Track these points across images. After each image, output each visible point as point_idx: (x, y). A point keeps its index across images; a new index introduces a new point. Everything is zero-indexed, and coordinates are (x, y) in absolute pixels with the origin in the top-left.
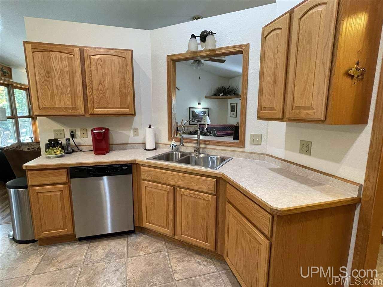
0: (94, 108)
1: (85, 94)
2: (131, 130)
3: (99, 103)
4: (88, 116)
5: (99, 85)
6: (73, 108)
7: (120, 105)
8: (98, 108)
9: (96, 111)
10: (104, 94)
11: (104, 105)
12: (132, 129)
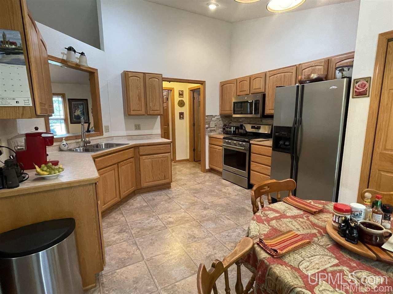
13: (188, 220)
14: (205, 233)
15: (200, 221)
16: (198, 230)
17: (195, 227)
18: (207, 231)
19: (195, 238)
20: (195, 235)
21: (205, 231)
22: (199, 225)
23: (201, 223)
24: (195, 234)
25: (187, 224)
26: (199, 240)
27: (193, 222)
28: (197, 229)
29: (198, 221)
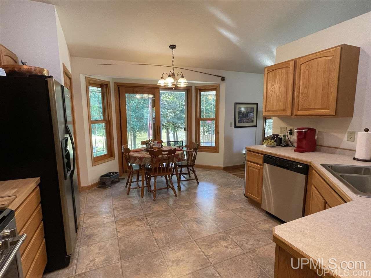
0: (298, 110)
1: (293, 98)
2: (345, 133)
3: (302, 105)
4: (293, 116)
5: (305, 88)
6: (284, 110)
7: (320, 106)
8: (302, 110)
9: (300, 113)
10: (308, 96)
11: (306, 106)
12: (347, 132)
13: (203, 241)
14: (187, 225)
15: (190, 239)
16: (194, 228)
17: (196, 232)
18: (185, 226)
19: (197, 221)
20: (197, 223)
21: (187, 226)
22: (192, 233)
23: (189, 236)
24: (196, 225)
25: (205, 236)
26: (193, 219)
27: (197, 238)
28: (194, 230)
29: (192, 239)
